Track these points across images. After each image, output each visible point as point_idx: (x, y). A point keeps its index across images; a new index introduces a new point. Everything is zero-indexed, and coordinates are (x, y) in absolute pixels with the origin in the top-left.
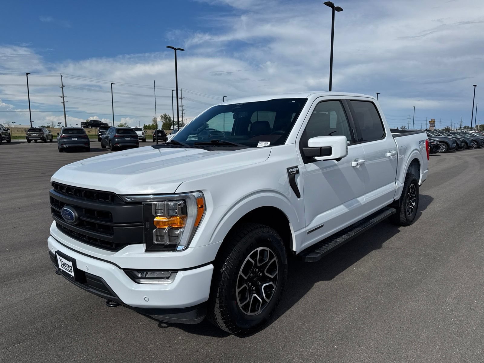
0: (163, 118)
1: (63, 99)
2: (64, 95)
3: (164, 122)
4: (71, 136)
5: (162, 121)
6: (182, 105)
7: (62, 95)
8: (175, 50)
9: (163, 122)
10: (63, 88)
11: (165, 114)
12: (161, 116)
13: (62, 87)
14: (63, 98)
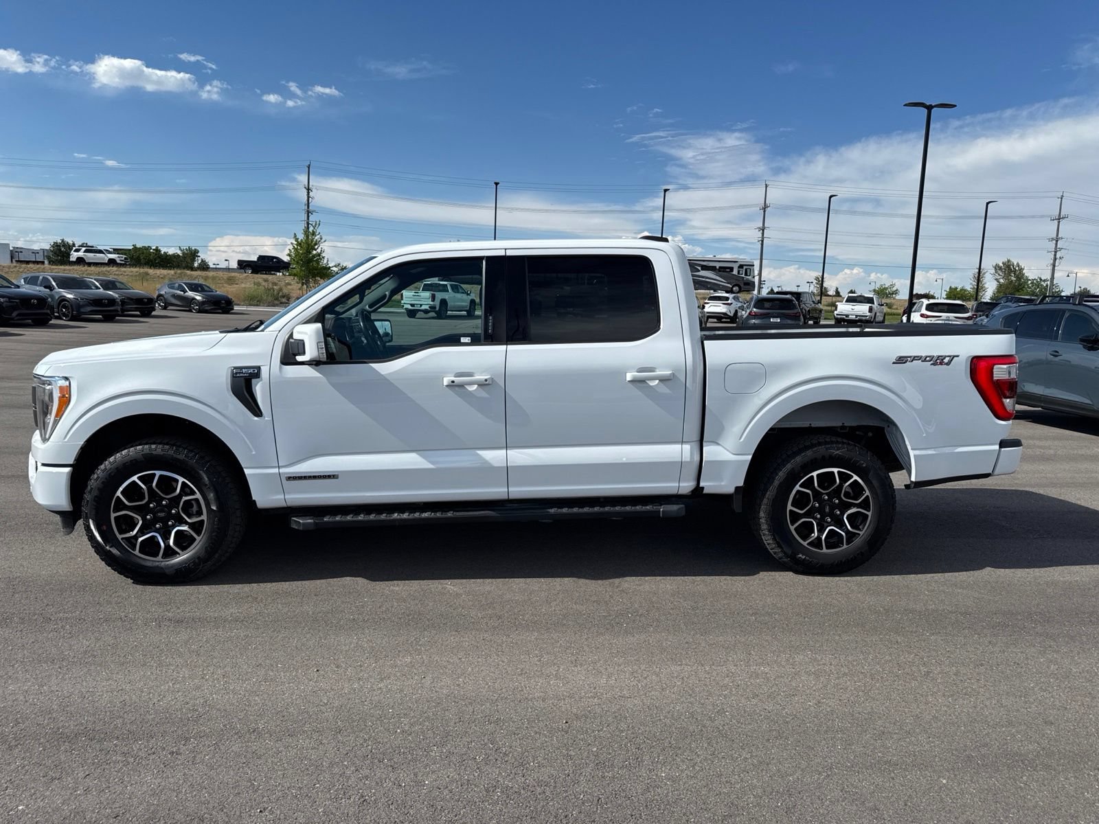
0: (999, 272)
1: (763, 234)
2: (765, 226)
3: (1002, 281)
4: (769, 313)
5: (996, 279)
6: (1057, 235)
7: (762, 225)
8: (929, 108)
9: (998, 282)
10: (765, 211)
11: (1009, 261)
12: (997, 268)
13: (765, 208)
14: (763, 231)
